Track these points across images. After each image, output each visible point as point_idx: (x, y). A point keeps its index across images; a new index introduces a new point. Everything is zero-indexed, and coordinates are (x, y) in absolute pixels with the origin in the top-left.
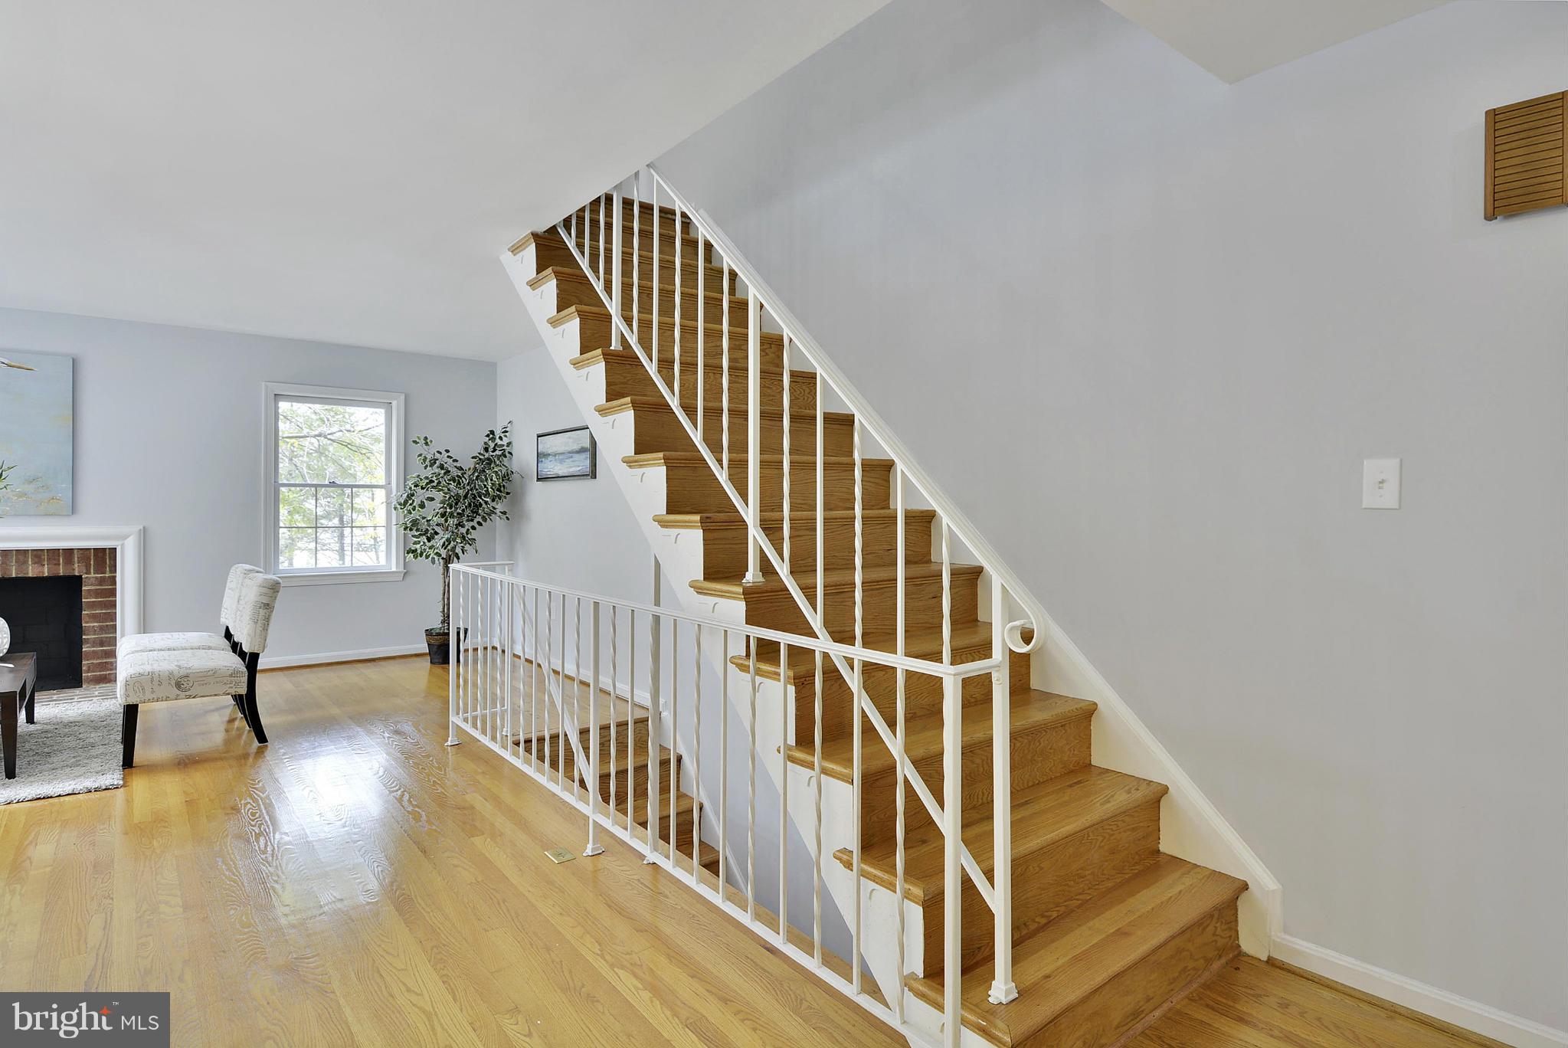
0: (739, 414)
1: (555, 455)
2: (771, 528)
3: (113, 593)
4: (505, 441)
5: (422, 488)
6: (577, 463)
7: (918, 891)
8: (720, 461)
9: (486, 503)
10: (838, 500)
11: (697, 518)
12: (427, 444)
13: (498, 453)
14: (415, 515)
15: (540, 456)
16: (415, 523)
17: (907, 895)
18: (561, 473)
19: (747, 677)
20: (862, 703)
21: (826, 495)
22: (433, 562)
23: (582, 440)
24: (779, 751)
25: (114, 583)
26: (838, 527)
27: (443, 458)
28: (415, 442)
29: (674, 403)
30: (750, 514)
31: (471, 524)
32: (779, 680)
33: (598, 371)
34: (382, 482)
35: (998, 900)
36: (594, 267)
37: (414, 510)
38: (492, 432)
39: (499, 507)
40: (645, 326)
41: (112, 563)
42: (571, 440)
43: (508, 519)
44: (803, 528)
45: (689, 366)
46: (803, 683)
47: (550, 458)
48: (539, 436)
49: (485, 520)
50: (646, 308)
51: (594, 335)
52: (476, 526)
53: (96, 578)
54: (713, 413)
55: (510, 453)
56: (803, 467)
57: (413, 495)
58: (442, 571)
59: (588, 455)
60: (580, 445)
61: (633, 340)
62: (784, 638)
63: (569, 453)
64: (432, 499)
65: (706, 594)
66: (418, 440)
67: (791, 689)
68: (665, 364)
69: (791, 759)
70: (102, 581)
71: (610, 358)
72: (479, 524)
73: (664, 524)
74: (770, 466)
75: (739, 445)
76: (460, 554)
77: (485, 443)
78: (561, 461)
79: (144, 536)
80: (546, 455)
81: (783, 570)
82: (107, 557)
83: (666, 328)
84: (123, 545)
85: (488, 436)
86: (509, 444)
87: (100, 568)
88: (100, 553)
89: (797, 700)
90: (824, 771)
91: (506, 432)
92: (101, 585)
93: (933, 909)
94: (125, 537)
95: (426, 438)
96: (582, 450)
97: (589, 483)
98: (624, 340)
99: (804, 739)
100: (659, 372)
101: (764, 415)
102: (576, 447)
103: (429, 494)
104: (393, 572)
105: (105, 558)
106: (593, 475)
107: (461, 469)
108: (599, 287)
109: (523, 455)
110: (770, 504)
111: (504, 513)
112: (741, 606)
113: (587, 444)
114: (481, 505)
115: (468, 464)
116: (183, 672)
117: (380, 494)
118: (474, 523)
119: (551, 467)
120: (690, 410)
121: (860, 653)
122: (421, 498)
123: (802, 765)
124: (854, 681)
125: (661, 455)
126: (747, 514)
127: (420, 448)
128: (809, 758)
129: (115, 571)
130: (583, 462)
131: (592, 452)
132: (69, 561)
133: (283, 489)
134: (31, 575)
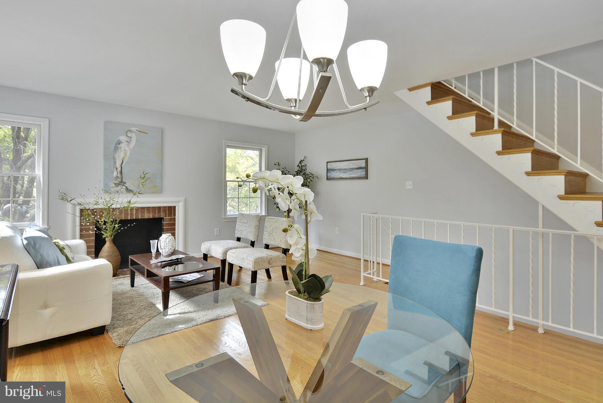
3: (174, 224)
12: (279, 165)
15: (328, 170)
23: (360, 164)
25: (175, 221)
27: (285, 171)
28: (275, 164)
41: (174, 212)
42: (351, 164)
48: (328, 162)
53: (168, 218)
60: (358, 166)
66: (276, 164)
70: (170, 220)
79: (186, 201)
82: (172, 210)
84: (178, 205)
86: (305, 165)
87: (170, 215)
88: (170, 208)
91: (304, 161)
92: (170, 221)
94: (179, 202)
95: (278, 163)
102: (355, 167)
105: (171, 210)
106: (366, 178)
113: (362, 166)
116: (270, 257)
129: (175, 216)
130: (362, 173)
131: (366, 168)
132: (159, 212)
133: (228, 183)
134: (146, 218)
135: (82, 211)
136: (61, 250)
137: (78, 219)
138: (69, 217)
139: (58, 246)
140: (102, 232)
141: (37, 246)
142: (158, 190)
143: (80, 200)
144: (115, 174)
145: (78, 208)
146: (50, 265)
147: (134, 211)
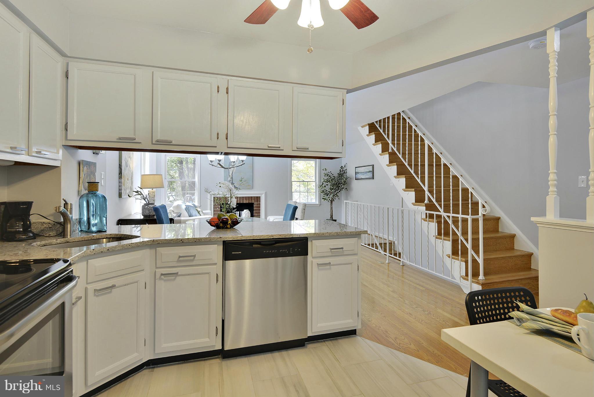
0: (423, 166)
1: (361, 173)
2: (431, 192)
4: (345, 169)
5: (325, 182)
6: (368, 175)
7: (464, 259)
8: (418, 177)
9: (341, 186)
10: (447, 185)
11: (414, 189)
12: (326, 170)
13: (343, 172)
14: (323, 189)
16: (323, 191)
17: (461, 261)
18: (363, 178)
19: (427, 222)
20: (452, 226)
21: (444, 184)
22: (328, 201)
23: (370, 168)
24: (434, 237)
25: (260, 205)
26: (447, 191)
27: (330, 174)
28: (323, 170)
29: (406, 164)
30: (426, 189)
31: (337, 191)
32: (434, 222)
33: (386, 157)
34: (314, 181)
35: (481, 261)
36: (384, 131)
37: (323, 188)
38: (342, 167)
39: (345, 187)
40: (398, 144)
41: (260, 200)
42: (366, 169)
43: (347, 190)
44: (439, 192)
45: (410, 154)
46: (439, 223)
47: (360, 174)
48: (356, 168)
49: (341, 190)
50: (398, 140)
51: (385, 149)
52: (339, 192)
54: (416, 165)
55: (346, 172)
56: (438, 177)
57: (323, 184)
58: (330, 204)
59: (371, 173)
60: (369, 170)
61: (395, 150)
62: (435, 213)
63: (366, 172)
64: (328, 185)
65: (415, 205)
67: (436, 224)
68: (404, 154)
69: (437, 238)
70: (258, 204)
71: (390, 154)
72: (339, 191)
73: (405, 191)
74: (431, 177)
75: (423, 173)
76: (334, 200)
77: (340, 170)
78: (363, 174)
79: (266, 194)
80: (358, 173)
81: (434, 200)
83: (404, 145)
84: (262, 196)
85: (341, 167)
86: (346, 169)
87: (257, 201)
88: (257, 197)
89: (438, 226)
90: (444, 239)
91: (345, 166)
93: (467, 262)
94: (262, 194)
95: (326, 169)
96: (370, 172)
97: (371, 180)
98: (392, 149)
99: (439, 234)
100: (402, 157)
101: (429, 165)
102: (368, 171)
103: (327, 183)
104: (317, 204)
105: (258, 199)
106: (373, 178)
107: (334, 177)
108: (386, 137)
109: (351, 172)
110: (430, 186)
111: (346, 189)
112: (425, 207)
113: (371, 170)
114: (340, 186)
115: (336, 175)
117: (314, 184)
118: (338, 191)
119: (359, 176)
120: (410, 165)
121: (451, 215)
122: (325, 185)
123: (439, 239)
124: (450, 222)
125: (404, 176)
126: (425, 188)
127: (324, 171)
128: (441, 237)
129: (260, 202)
130: (370, 175)
131: (373, 172)
132: (252, 200)
133: (293, 182)
134: (244, 203)
135: (214, 198)
136: (198, 212)
137: (213, 202)
138: (209, 201)
139: (197, 210)
140: (222, 209)
141: (189, 209)
142: (252, 188)
143: (213, 193)
144: (229, 179)
145: (213, 196)
146: (192, 216)
147: (239, 198)
